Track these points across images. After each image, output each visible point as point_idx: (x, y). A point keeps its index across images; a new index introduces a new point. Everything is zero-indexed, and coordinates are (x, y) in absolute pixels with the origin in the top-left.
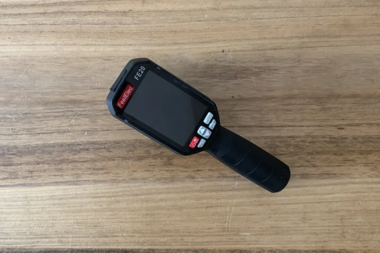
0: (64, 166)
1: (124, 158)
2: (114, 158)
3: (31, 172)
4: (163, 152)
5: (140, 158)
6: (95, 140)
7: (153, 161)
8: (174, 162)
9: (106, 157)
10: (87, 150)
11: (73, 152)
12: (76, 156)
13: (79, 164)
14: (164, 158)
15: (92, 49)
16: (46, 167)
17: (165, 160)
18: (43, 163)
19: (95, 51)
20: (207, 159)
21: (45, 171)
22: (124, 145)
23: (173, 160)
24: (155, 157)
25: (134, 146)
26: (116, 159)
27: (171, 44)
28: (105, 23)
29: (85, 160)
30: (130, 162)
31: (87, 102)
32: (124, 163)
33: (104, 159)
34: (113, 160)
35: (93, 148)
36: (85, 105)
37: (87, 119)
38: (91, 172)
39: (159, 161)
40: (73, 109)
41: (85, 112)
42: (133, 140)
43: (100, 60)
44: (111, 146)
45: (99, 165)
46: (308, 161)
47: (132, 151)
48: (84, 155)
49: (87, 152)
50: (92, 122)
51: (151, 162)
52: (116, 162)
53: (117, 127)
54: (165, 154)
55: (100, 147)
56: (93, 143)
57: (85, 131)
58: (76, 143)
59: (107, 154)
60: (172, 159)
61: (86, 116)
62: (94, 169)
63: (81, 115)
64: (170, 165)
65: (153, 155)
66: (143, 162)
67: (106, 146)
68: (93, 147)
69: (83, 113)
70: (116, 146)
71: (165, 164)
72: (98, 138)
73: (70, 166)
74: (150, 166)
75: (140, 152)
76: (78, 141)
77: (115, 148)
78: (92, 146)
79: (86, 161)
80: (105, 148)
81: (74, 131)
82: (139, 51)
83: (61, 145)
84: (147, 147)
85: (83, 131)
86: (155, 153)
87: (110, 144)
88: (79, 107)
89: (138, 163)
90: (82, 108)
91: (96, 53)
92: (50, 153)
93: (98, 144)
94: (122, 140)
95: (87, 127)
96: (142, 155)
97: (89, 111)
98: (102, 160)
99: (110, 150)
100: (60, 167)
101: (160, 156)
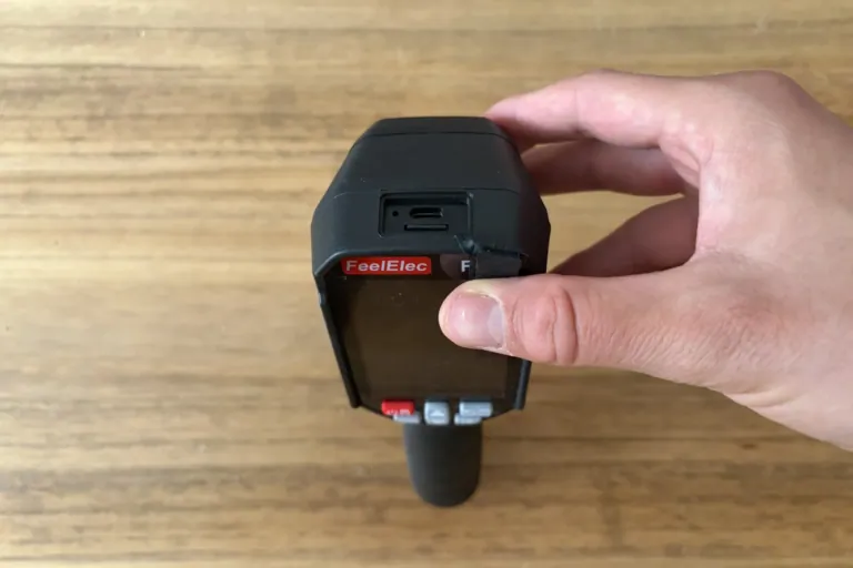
0: (152, 518)
1: (281, 505)
3: (79, 529)
4: (365, 494)
5: (316, 506)
7: (343, 512)
8: (389, 515)
10: (202, 483)
11: (172, 488)
12: (180, 497)
13: (183, 516)
14: (369, 507)
15: (224, 267)
16: (113, 518)
18: (107, 510)
21: (109, 528)
23: (387, 512)
24: (348, 503)
28: (252, 215)
30: (296, 515)
31: (207, 381)
35: (216, 480)
37: (205, 417)
38: (209, 534)
39: (357, 514)
45: (226, 517)
46: (680, 518)
49: (202, 487)
50: (216, 423)
52: (264, 511)
53: (268, 436)
54: (370, 498)
55: (231, 477)
58: (181, 469)
59: (246, 495)
60: (385, 508)
61: (202, 409)
64: (381, 521)
65: (344, 500)
67: (244, 476)
70: (264, 477)
71: (371, 521)
72: (228, 458)
73: (165, 518)
75: (316, 491)
76: (185, 463)
78: (213, 476)
83: (148, 472)
86: (348, 496)
89: (309, 516)
92: (123, 488)
93: (227, 472)
95: (202, 435)
96: (319, 498)
97: (211, 398)
98: (232, 508)
100: (142, 519)
101: (360, 502)
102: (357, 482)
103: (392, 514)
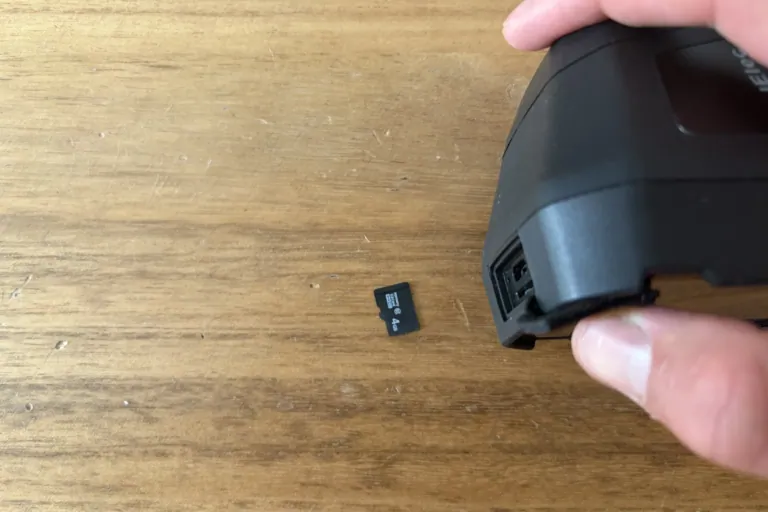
1: (203, 451)
2: (169, 449)
4: (359, 434)
5: (268, 454)
6: (99, 373)
7: (317, 466)
8: (401, 473)
9: (134, 441)
10: (66, 409)
11: (10, 417)
12: (22, 433)
13: (31, 466)
14: (364, 458)
17: (367, 464)
19: (117, 36)
20: (535, 470)
22: (209, 397)
23: (397, 467)
24: (326, 451)
25: (245, 406)
26: (177, 450)
27: (406, 14)
29: (56, 449)
30: (229, 468)
31: (75, 226)
32: (203, 469)
33: (129, 448)
34: (163, 455)
35: (88, 404)
36: (69, 237)
37: (71, 290)
38: (75, 499)
39: (341, 469)
40: (20, 251)
41: (65, 263)
42: (244, 379)
43: (137, 68)
44: (155, 399)
45: (106, 470)
47: (239, 424)
48: (53, 430)
49: (66, 417)
50: (92, 301)
51: (309, 473)
52: (174, 462)
53: (181, 326)
54: (367, 442)
55: (115, 400)
56: (89, 385)
57: (60, 334)
58: (23, 383)
59: (143, 432)
60: (394, 461)
61: (67, 276)
62: (87, 487)
63: (49, 272)
64: (387, 485)
65: (320, 445)
66: (280, 470)
67: (138, 397)
68: (86, 400)
69: (58, 265)
70: (175, 398)
71: (368, 484)
72: (113, 364)
74: (303, 484)
75: (267, 428)
76: (33, 372)
77: (171, 407)
78: (83, 395)
79: (58, 454)
80: (132, 406)
81: (21, 334)
82: (284, 34)
84: (296, 409)
85: (51, 334)
86: (327, 437)
87: (152, 393)
88: (45, 244)
89: (257, 471)
90: (55, 244)
91: (123, 42)
93: (106, 388)
94: (201, 377)
95: (66, 323)
96: (274, 441)
97: (81, 257)
98: (118, 454)
99: (154, 414)
101: (348, 449)
102: (346, 411)
103: (408, 471)
